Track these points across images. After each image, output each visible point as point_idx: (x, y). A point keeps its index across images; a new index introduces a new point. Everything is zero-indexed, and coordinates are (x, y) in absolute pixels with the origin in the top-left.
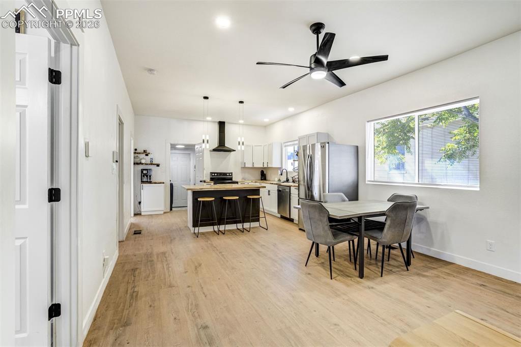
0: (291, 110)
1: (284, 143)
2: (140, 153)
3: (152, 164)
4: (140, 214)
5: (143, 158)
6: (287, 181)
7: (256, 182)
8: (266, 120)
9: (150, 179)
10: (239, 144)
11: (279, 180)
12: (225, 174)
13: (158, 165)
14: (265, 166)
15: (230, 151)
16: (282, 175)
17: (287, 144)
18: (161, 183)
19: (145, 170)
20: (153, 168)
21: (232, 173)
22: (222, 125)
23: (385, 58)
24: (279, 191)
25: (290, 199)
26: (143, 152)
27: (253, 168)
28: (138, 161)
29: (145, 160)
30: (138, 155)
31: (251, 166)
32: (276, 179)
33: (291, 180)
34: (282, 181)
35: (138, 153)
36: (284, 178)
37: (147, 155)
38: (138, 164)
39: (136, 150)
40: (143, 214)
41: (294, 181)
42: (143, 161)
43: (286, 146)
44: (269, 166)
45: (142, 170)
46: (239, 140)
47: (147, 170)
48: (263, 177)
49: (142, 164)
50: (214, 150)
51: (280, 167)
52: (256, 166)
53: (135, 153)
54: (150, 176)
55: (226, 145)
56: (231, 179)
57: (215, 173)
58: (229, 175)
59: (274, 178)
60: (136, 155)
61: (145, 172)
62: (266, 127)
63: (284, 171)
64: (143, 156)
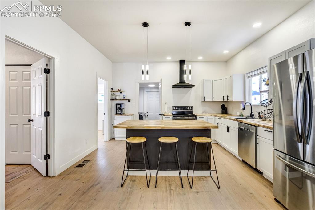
0: (257, 25)
1: (248, 74)
2: (115, 91)
3: (124, 100)
4: (114, 139)
5: (118, 95)
6: (252, 116)
7: (215, 116)
8: (226, 52)
9: (122, 112)
11: (242, 115)
12: (185, 108)
13: (129, 101)
14: (226, 100)
15: (191, 86)
16: (244, 109)
17: (251, 74)
18: (129, 115)
19: (119, 104)
20: (126, 103)
21: (192, 107)
22: (182, 63)
24: (240, 130)
25: (256, 144)
26: (117, 90)
27: (213, 102)
28: (114, 97)
29: (119, 96)
31: (211, 100)
32: (238, 114)
33: (256, 115)
34: (245, 116)
35: (113, 91)
36: (247, 113)
37: (121, 93)
38: (113, 100)
39: (112, 89)
40: (116, 139)
41: (261, 117)
42: (117, 98)
43: (249, 77)
44: (230, 99)
45: (116, 105)
47: (120, 104)
48: (224, 110)
49: (117, 100)
50: (174, 86)
51: (242, 100)
52: (215, 100)
53: (111, 91)
54: (122, 110)
55: (186, 82)
56: (191, 112)
57: (176, 107)
58: (190, 109)
59: (236, 112)
60: (113, 93)
61: (118, 106)
62: (227, 61)
63: (247, 104)
64: (119, 93)
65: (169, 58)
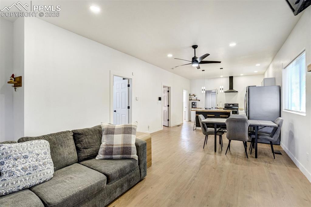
3: (196, 100)
4: (191, 121)
9: (195, 106)
10: (221, 89)
12: (233, 105)
13: (199, 101)
20: (197, 102)
21: (238, 104)
22: (231, 78)
23: (220, 62)
26: (193, 95)
29: (193, 98)
30: (191, 96)
37: (195, 96)
38: (190, 100)
39: (190, 94)
46: (221, 87)
47: (194, 102)
49: (192, 100)
50: (226, 92)
55: (234, 89)
57: (227, 104)
58: (236, 105)
60: (190, 96)
61: (193, 103)
65: (222, 76)
